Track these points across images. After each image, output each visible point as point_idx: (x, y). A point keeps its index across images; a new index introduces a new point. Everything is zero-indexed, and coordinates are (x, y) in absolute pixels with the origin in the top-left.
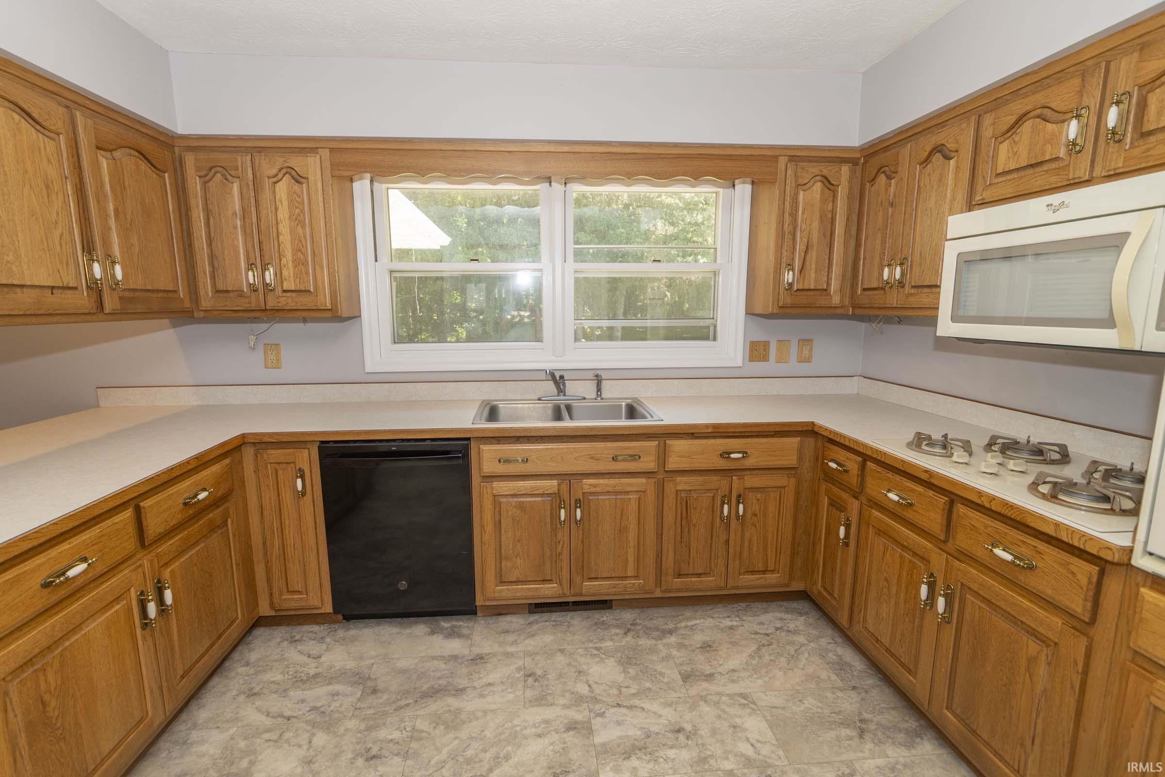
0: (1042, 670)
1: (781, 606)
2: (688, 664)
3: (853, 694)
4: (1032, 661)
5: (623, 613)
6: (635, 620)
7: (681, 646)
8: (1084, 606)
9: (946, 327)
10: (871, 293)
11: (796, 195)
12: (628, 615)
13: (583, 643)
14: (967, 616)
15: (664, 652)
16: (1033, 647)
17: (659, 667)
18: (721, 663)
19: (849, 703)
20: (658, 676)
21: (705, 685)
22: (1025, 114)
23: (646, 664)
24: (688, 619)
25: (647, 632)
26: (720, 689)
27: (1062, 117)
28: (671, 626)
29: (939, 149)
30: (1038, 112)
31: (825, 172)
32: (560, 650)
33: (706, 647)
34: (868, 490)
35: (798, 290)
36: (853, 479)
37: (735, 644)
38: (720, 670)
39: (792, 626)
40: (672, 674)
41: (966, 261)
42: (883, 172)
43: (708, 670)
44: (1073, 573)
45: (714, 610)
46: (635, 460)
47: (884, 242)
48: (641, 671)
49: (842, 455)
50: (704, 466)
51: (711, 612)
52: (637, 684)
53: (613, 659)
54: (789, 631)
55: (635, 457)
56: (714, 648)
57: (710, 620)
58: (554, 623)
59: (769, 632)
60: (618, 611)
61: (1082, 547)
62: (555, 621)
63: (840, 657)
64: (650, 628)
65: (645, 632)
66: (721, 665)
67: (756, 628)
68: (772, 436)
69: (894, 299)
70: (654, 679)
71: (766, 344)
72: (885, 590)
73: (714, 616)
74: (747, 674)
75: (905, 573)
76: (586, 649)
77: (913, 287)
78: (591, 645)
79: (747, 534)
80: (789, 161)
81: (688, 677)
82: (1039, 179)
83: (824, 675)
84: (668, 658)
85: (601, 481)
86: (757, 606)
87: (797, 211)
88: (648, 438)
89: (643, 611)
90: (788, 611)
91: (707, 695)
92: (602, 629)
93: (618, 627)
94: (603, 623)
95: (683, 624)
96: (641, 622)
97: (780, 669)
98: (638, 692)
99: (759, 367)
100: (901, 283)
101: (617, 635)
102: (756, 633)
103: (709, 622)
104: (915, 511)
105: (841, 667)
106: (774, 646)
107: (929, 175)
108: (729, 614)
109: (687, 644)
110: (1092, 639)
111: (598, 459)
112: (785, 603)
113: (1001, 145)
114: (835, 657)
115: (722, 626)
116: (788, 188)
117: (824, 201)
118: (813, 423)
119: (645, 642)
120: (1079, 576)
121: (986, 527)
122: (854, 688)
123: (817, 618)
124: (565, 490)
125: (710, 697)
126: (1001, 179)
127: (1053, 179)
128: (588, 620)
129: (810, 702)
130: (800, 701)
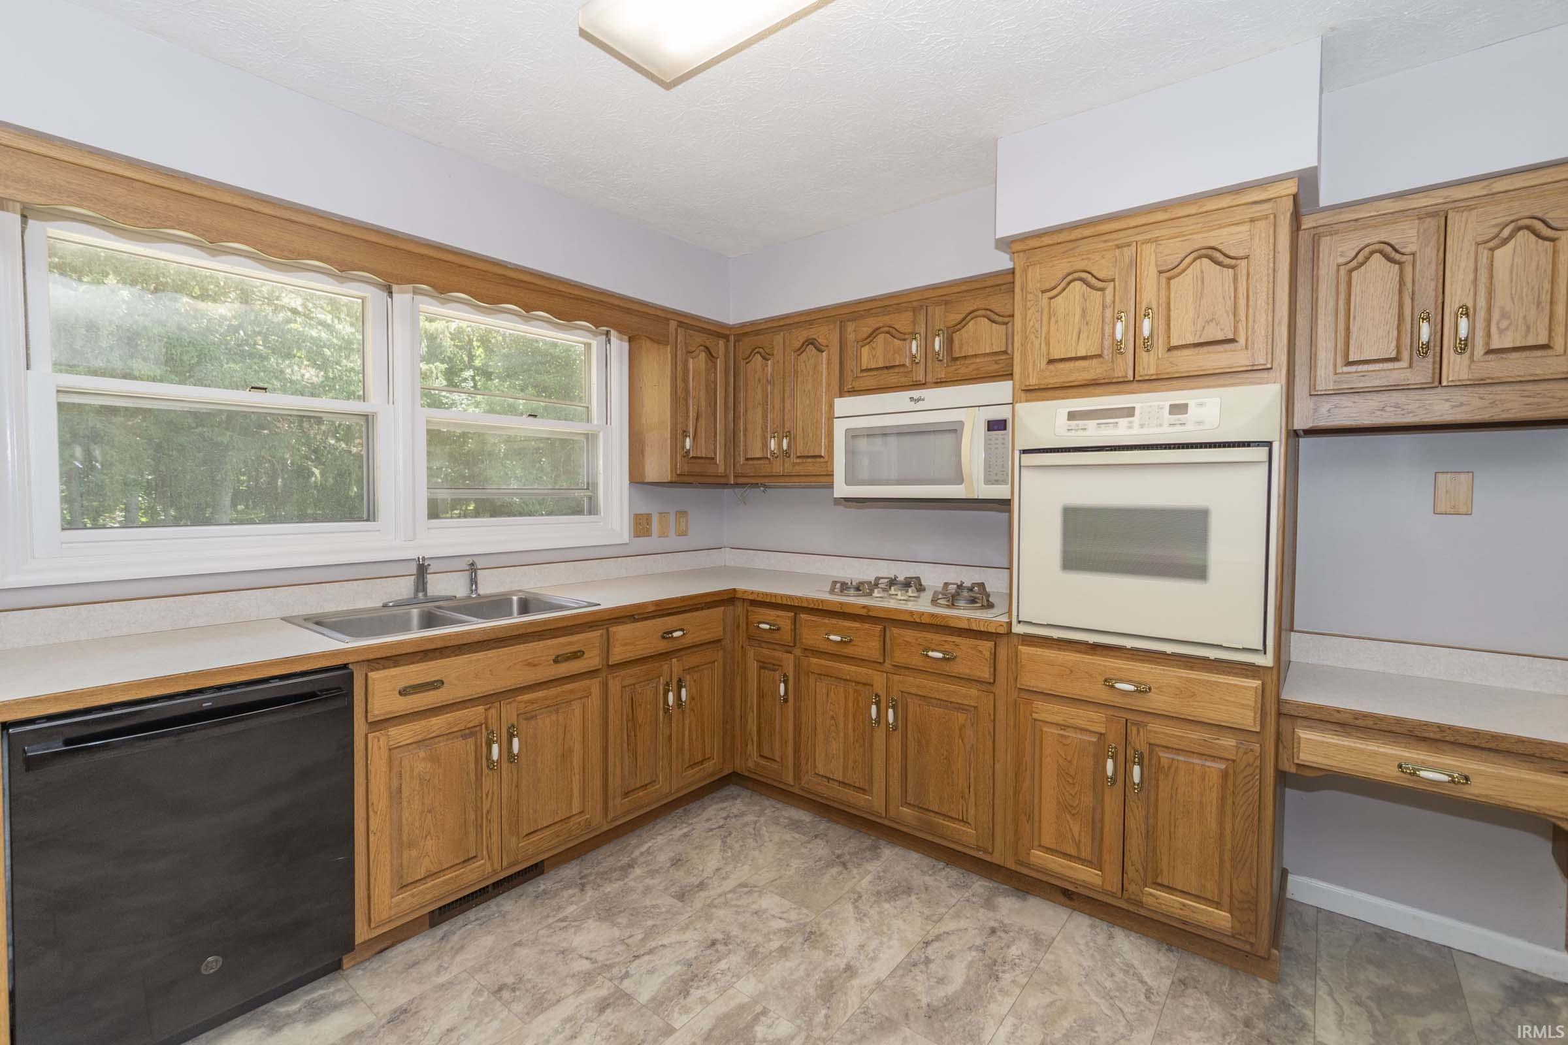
0: (969, 732)
1: (713, 798)
2: (672, 885)
3: (818, 841)
4: (962, 728)
5: (561, 871)
6: (580, 873)
7: (652, 873)
8: (990, 672)
9: (841, 489)
10: (755, 462)
11: (686, 361)
12: (569, 871)
13: (539, 923)
14: (910, 717)
15: (640, 888)
16: (961, 717)
17: (648, 902)
18: (701, 869)
19: (821, 850)
20: (652, 910)
21: (703, 894)
22: (877, 329)
23: (631, 907)
24: (637, 846)
25: (605, 876)
26: (719, 891)
27: (905, 337)
28: (626, 860)
29: (811, 342)
30: (886, 329)
31: (708, 344)
32: (515, 945)
33: (677, 862)
34: (804, 641)
35: (693, 457)
36: (787, 636)
37: (700, 847)
38: (705, 875)
39: (735, 811)
40: (666, 901)
41: (853, 435)
42: (758, 352)
43: (695, 881)
44: (980, 651)
45: (657, 827)
46: (578, 657)
47: (765, 416)
48: (632, 915)
49: (772, 614)
50: (647, 653)
51: (655, 830)
52: (637, 928)
53: (590, 921)
54: (736, 816)
55: (577, 655)
56: (685, 860)
57: (660, 837)
58: (478, 922)
59: (721, 824)
60: (552, 872)
61: (986, 630)
62: (477, 919)
63: (789, 818)
64: (606, 873)
65: (602, 879)
66: (703, 871)
67: (707, 825)
68: (702, 609)
69: (778, 468)
70: (651, 915)
71: (648, 517)
72: (833, 728)
73: (661, 832)
74: (730, 867)
75: (851, 705)
76: (549, 926)
77: (798, 457)
78: (550, 920)
79: (687, 722)
80: (678, 326)
81: (683, 895)
82: (893, 378)
83: (788, 837)
84: (647, 890)
85: (540, 694)
86: (694, 806)
87: (688, 377)
88: (591, 627)
89: (582, 860)
90: (723, 800)
91: (712, 901)
92: (548, 899)
93: (566, 888)
94: (545, 892)
95: (637, 853)
96: (589, 871)
97: (754, 849)
98: (646, 934)
99: (644, 543)
100: (787, 454)
101: (573, 895)
102: (711, 830)
103: (660, 840)
104: (854, 645)
105: (795, 825)
106: (734, 833)
107: (805, 362)
108: (674, 825)
109: (657, 868)
110: (994, 693)
111: (535, 665)
112: (714, 795)
113: (863, 349)
114: (786, 821)
115: (675, 837)
116: (679, 353)
117: (707, 370)
118: (735, 589)
119: (608, 888)
120: (984, 652)
121: (917, 640)
122: (816, 837)
123: (749, 795)
124: (495, 716)
125: (716, 902)
126: (865, 374)
127: (903, 379)
128: (524, 897)
129: (795, 863)
130: (787, 865)
